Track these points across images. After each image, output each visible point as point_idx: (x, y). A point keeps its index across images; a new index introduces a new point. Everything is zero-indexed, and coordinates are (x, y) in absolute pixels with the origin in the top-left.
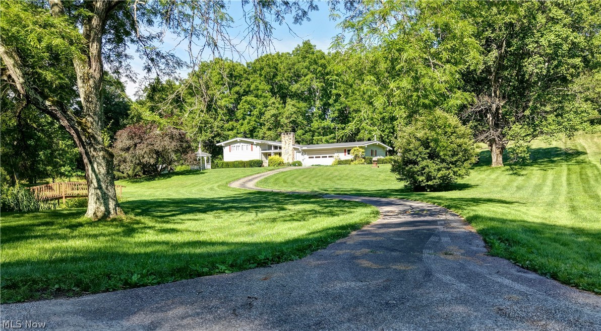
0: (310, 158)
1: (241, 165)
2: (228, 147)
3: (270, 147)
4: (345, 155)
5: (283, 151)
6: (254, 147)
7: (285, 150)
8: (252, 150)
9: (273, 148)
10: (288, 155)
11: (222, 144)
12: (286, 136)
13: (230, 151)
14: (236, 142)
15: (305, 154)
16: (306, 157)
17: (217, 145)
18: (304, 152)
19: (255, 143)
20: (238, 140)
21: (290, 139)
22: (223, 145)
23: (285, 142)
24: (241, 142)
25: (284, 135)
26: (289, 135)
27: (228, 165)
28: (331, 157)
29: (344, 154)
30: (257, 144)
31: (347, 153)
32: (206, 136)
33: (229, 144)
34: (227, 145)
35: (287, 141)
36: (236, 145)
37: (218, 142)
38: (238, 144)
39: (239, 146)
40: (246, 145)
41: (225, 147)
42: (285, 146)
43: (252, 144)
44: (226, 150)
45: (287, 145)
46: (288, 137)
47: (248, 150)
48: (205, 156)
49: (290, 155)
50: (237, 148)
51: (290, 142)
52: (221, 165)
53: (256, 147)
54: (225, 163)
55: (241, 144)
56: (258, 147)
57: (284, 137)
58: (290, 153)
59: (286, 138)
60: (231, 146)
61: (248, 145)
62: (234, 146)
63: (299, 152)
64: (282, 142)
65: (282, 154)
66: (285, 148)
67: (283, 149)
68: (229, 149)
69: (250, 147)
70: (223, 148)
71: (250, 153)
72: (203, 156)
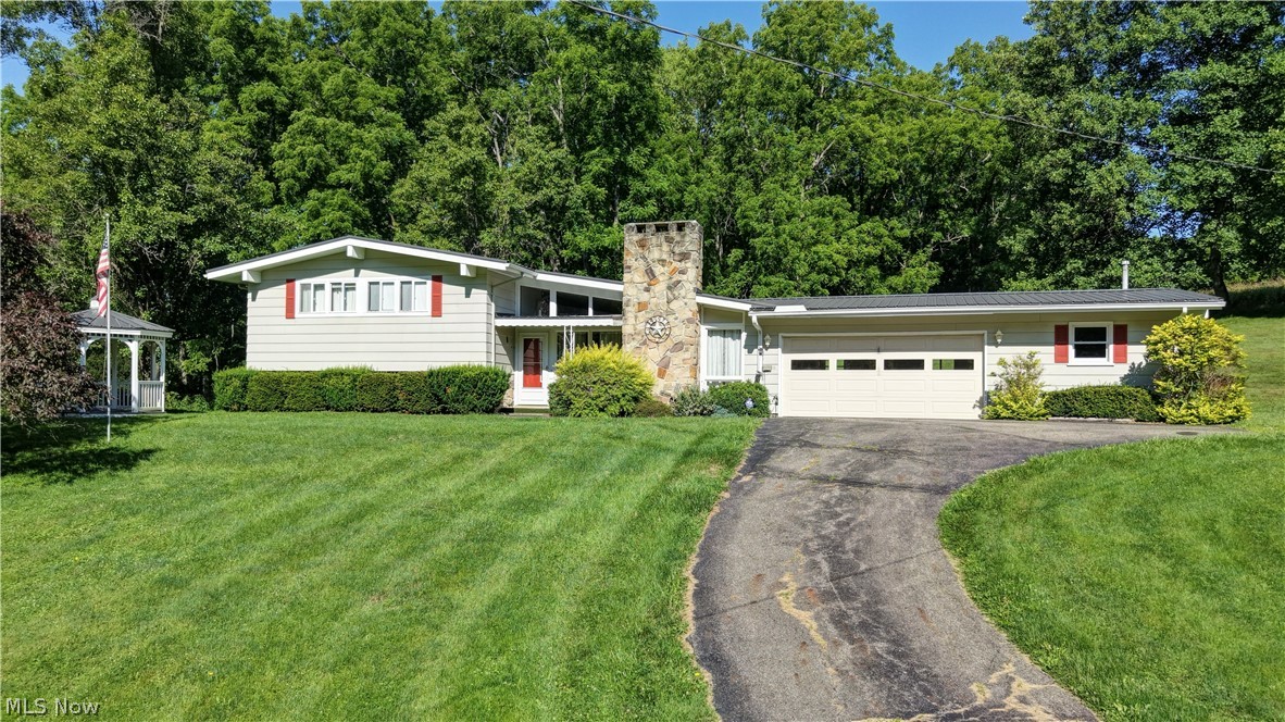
0: (797, 365)
1: (367, 398)
2: (281, 290)
3: (535, 301)
4: (1061, 358)
5: (630, 323)
6: (451, 292)
7: (643, 316)
8: (437, 310)
9: (553, 307)
10: (669, 344)
11: (244, 270)
12: (654, 239)
13: (290, 314)
14: (338, 261)
15: (774, 345)
16: (780, 359)
17: (211, 275)
18: (766, 334)
19: (464, 272)
20: (350, 253)
21: (684, 256)
22: (246, 277)
23: (650, 273)
24: (368, 260)
25: (637, 237)
26: (673, 233)
27: (281, 392)
28: (966, 365)
29: (1052, 349)
30: (479, 279)
31: (1071, 350)
32: (141, 219)
33: (286, 275)
34: (268, 277)
35: (658, 270)
36: (327, 280)
37: (219, 260)
38: (346, 276)
39: (350, 287)
40: (397, 279)
41: (256, 287)
42: (645, 297)
43: (437, 279)
44: (263, 310)
45: (660, 288)
46: (665, 247)
47: (409, 309)
48: (131, 339)
49: (678, 347)
50: (339, 296)
51: (683, 272)
52: (229, 393)
53: (468, 295)
54: (260, 382)
55: (367, 275)
56: (480, 296)
57: (642, 244)
58: (680, 333)
59: (655, 254)
60: (298, 283)
61: (414, 280)
62: (320, 287)
63: (724, 333)
64: (626, 277)
65: (625, 339)
66: (642, 306)
67: (629, 311)
68: (283, 302)
69: (423, 291)
70: (249, 295)
71: (426, 328)
72: (121, 336)
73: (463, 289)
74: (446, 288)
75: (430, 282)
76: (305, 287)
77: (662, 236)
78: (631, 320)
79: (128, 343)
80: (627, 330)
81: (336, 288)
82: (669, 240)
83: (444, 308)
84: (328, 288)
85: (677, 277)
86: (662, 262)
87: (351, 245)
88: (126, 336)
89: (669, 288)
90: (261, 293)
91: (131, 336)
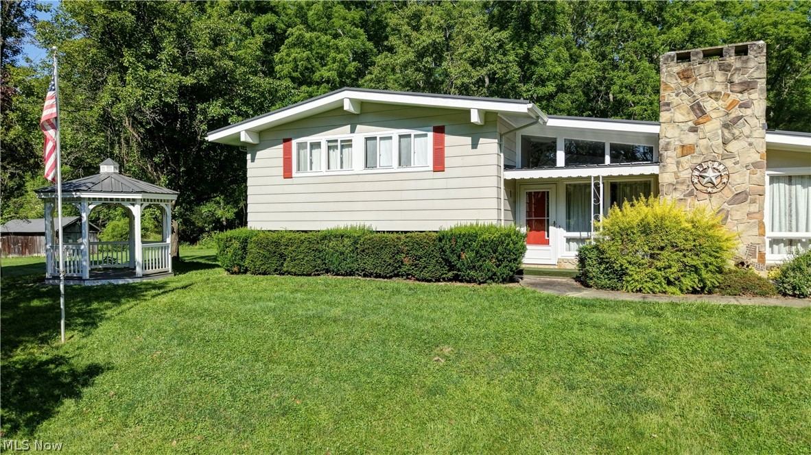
2: (278, 150)
5: (668, 171)
6: (455, 144)
7: (687, 161)
8: (439, 165)
9: (561, 157)
10: (728, 194)
11: (241, 131)
12: (703, 69)
13: (288, 174)
14: (335, 117)
17: (212, 137)
19: (475, 118)
20: (347, 106)
21: (748, 86)
22: (244, 138)
23: (698, 109)
24: (368, 113)
25: (678, 68)
26: (732, 59)
27: (280, 255)
30: (487, 126)
32: (144, 83)
33: (283, 134)
34: (266, 137)
35: (709, 104)
36: (323, 137)
37: (221, 123)
38: (342, 133)
39: (347, 144)
40: (395, 133)
41: (254, 148)
42: (691, 138)
43: (439, 130)
44: (262, 169)
45: (713, 126)
46: (719, 77)
47: (408, 164)
48: (133, 202)
49: (740, 197)
50: (335, 154)
51: (745, 106)
52: (230, 254)
53: (474, 145)
54: (259, 244)
55: (364, 131)
56: (490, 146)
57: (685, 76)
58: (741, 180)
59: (706, 86)
60: (294, 143)
61: (413, 132)
62: (316, 145)
63: (790, 180)
64: (664, 116)
65: (663, 189)
66: (686, 150)
67: (670, 157)
68: (281, 162)
69: (423, 144)
70: (249, 156)
71: (426, 184)
72: (123, 200)
73: (468, 140)
74: (449, 139)
75: (431, 135)
76: (301, 146)
77: (714, 63)
78: (672, 167)
79: (131, 207)
80: (666, 178)
81: (332, 145)
82: (724, 68)
83: (448, 162)
84: (324, 146)
85: (736, 112)
86: (715, 95)
87: (347, 97)
88: (128, 200)
89: (726, 126)
90: (259, 154)
91: (134, 200)
